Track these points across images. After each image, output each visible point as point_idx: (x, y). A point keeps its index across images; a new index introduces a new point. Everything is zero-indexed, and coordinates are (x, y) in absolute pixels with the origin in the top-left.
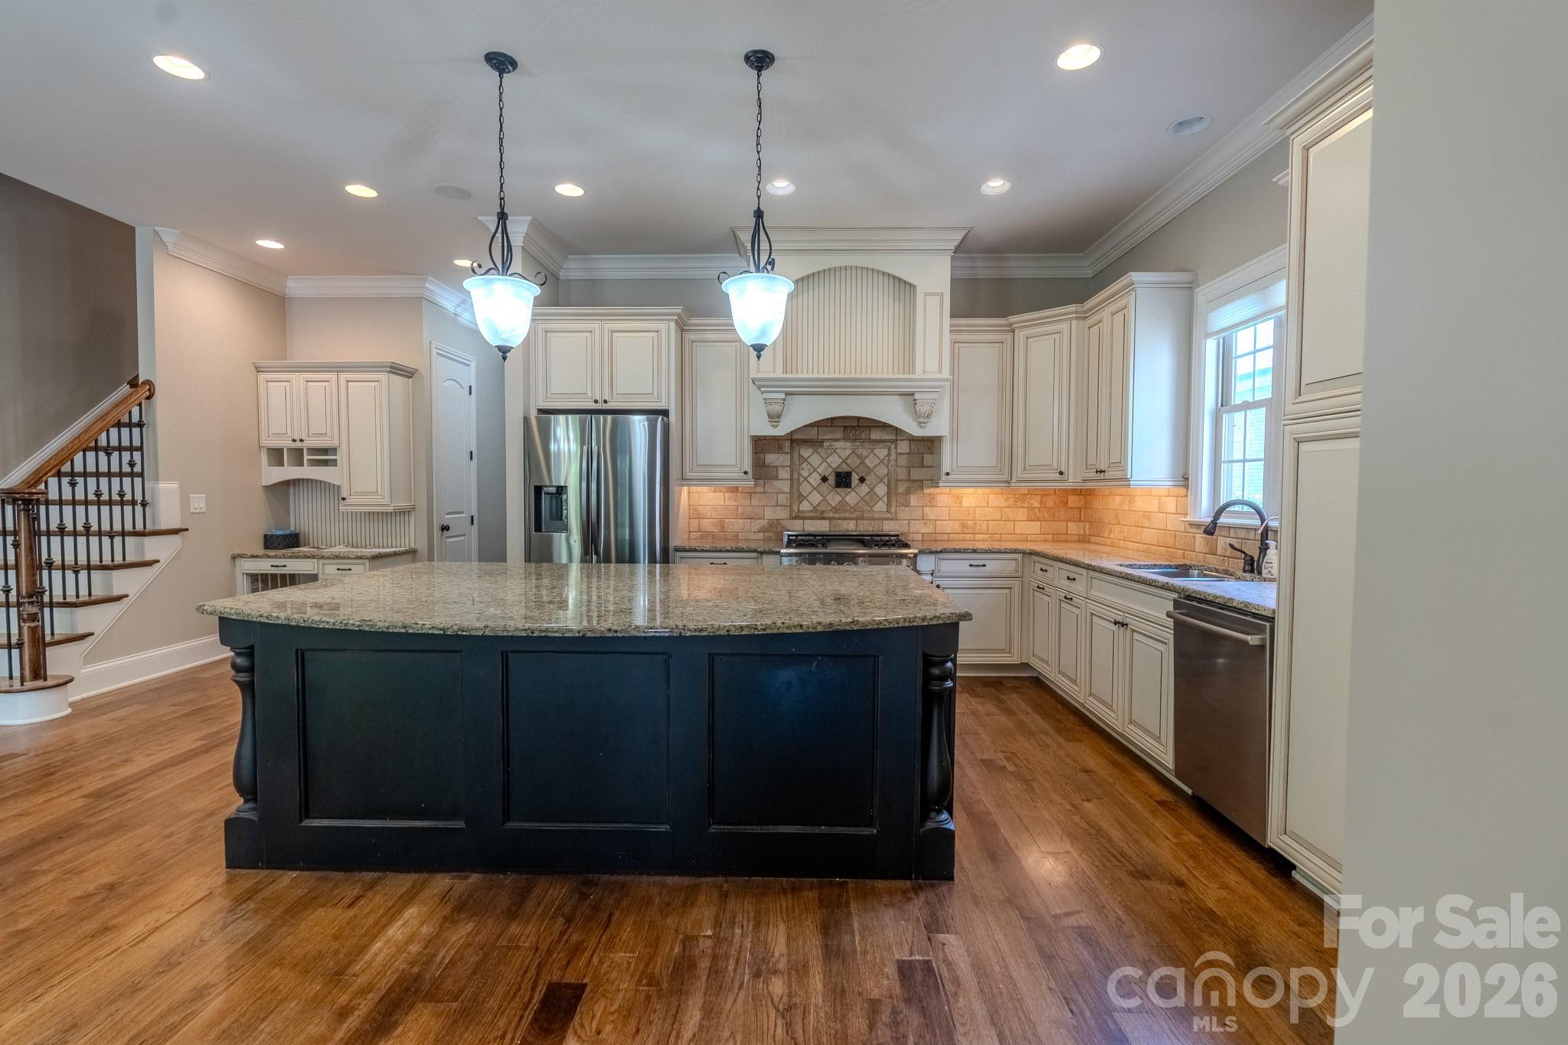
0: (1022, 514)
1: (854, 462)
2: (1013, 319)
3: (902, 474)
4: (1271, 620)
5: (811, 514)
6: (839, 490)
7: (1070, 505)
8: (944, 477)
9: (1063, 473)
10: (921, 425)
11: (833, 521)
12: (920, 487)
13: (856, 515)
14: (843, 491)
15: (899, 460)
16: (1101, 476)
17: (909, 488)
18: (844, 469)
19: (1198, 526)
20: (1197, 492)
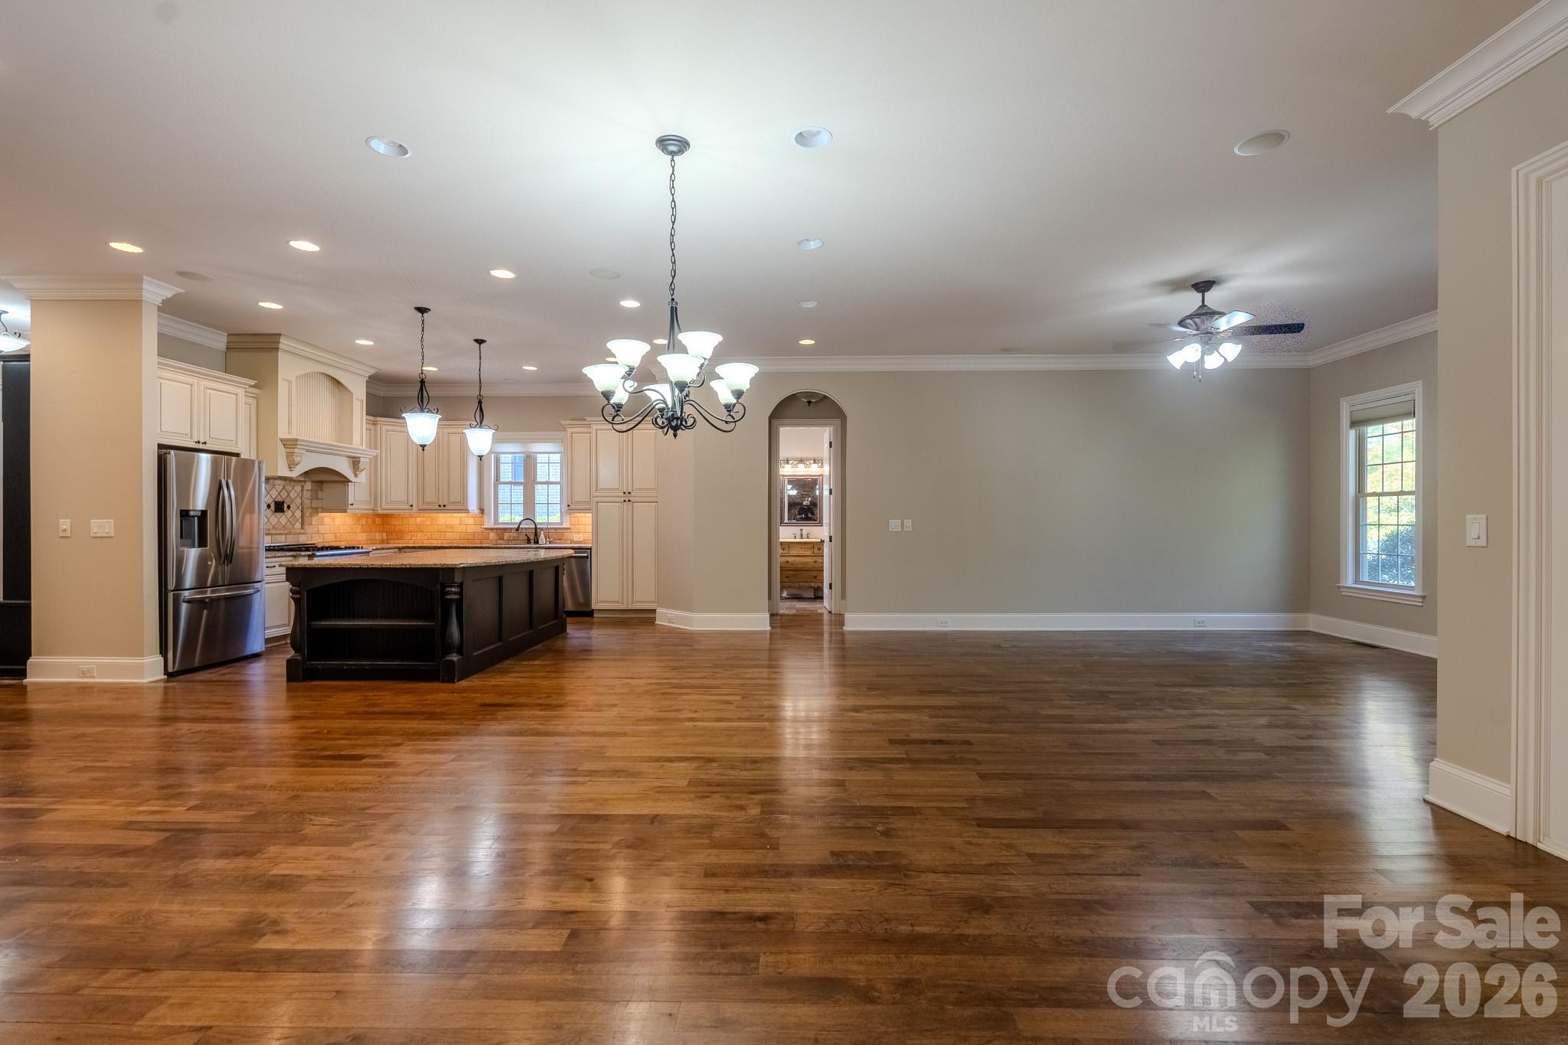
0: (359, 529)
1: (284, 494)
2: (379, 419)
3: (307, 503)
4: (590, 549)
6: (276, 514)
7: (377, 522)
8: (350, 507)
9: (412, 506)
10: (356, 476)
11: (274, 537)
12: (317, 512)
13: (286, 531)
14: (279, 515)
15: (307, 495)
16: (442, 508)
17: (311, 513)
18: (279, 499)
19: (492, 529)
20: (489, 516)
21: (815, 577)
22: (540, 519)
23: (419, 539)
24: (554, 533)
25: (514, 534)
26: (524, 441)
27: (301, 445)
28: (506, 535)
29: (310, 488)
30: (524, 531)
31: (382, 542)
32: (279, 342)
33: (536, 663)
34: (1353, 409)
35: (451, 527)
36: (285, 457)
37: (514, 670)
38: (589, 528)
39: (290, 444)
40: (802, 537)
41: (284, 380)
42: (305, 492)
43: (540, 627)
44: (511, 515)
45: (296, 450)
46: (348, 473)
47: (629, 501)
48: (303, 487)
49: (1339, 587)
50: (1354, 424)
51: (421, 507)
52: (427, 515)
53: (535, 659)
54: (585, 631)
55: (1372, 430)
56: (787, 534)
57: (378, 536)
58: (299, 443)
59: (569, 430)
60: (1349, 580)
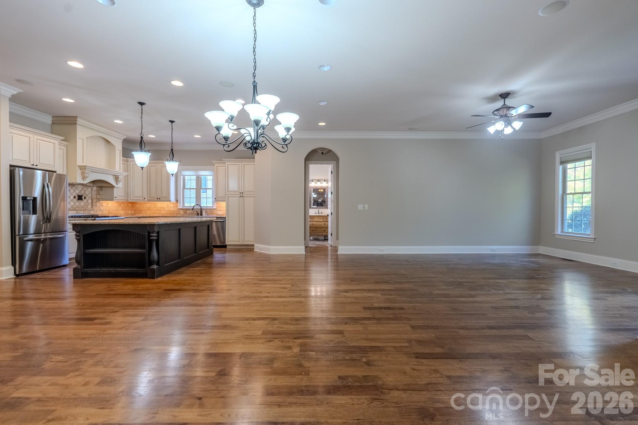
0: (120, 208)
1: (82, 192)
2: (129, 159)
3: (94, 196)
4: (225, 218)
5: (72, 209)
6: (79, 201)
7: (129, 206)
8: (115, 198)
9: (144, 198)
10: (117, 184)
11: (77, 211)
12: (99, 201)
13: (84, 209)
14: (80, 201)
15: (94, 193)
16: (159, 199)
17: (97, 201)
18: (80, 194)
19: (181, 209)
20: (180, 203)
21: (325, 231)
22: (203, 204)
23: (148, 213)
24: (210, 211)
25: (191, 211)
26: (196, 170)
27: (87, 168)
28: (188, 212)
29: (96, 190)
30: (196, 210)
31: (132, 215)
32: (77, 120)
33: (196, 269)
34: (561, 156)
35: (163, 208)
36: (81, 175)
37: (185, 272)
38: (225, 209)
39: (83, 168)
40: (319, 214)
41: (80, 138)
42: (93, 191)
43: (200, 253)
44: (190, 203)
45: (86, 171)
46: (113, 182)
47: (242, 196)
48: (92, 189)
49: (554, 235)
50: (562, 163)
51: (149, 199)
52: (152, 203)
53: (197, 267)
54: (222, 254)
55: (569, 166)
56: (313, 212)
57: (130, 212)
58: (87, 167)
59: (216, 165)
60: (559, 232)
